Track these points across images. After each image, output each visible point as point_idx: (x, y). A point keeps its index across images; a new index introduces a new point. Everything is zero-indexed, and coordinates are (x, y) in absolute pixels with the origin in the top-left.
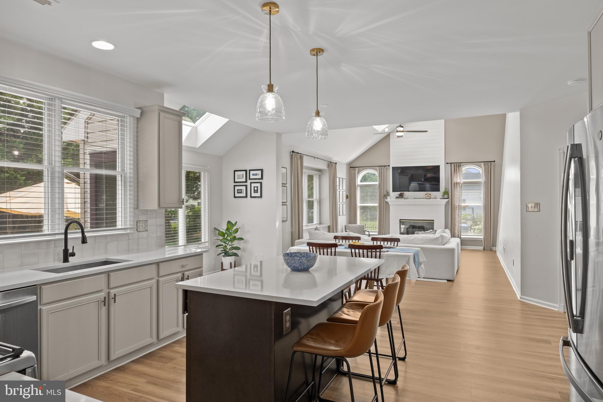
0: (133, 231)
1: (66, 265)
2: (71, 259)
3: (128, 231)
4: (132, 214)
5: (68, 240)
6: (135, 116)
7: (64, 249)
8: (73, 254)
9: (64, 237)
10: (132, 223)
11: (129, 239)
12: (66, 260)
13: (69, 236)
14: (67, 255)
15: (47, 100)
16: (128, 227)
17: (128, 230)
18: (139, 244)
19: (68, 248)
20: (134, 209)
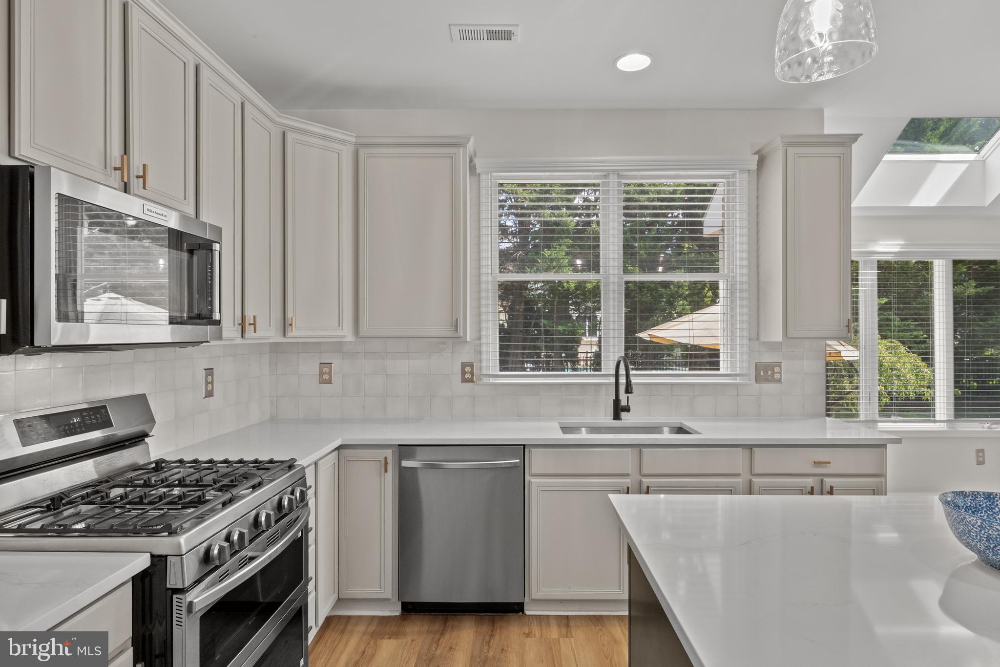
0: (748, 381)
1: (617, 423)
2: (623, 415)
3: (738, 380)
4: (745, 349)
5: (620, 386)
6: (751, 169)
7: (614, 398)
8: (627, 409)
9: (614, 381)
10: (745, 365)
11: (738, 395)
12: (617, 417)
13: (621, 380)
14: (619, 409)
15: (602, 179)
16: (738, 372)
17: (738, 378)
18: (760, 406)
19: (620, 398)
20: (749, 340)
